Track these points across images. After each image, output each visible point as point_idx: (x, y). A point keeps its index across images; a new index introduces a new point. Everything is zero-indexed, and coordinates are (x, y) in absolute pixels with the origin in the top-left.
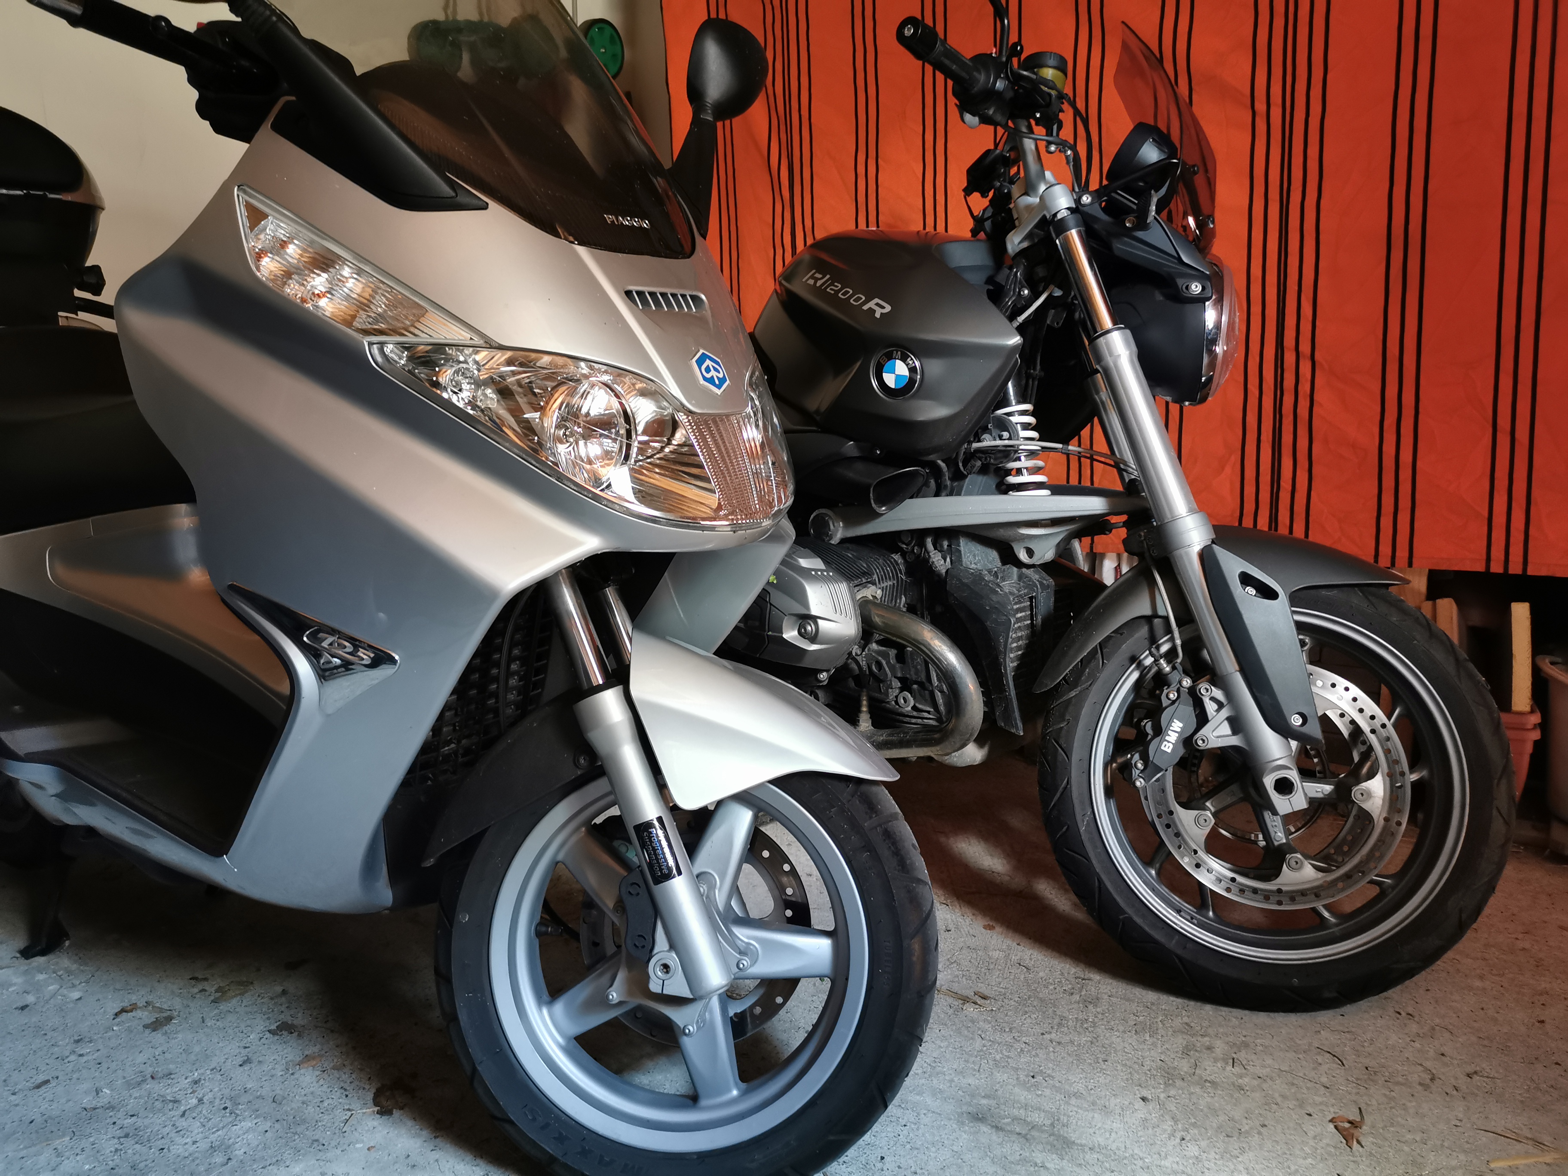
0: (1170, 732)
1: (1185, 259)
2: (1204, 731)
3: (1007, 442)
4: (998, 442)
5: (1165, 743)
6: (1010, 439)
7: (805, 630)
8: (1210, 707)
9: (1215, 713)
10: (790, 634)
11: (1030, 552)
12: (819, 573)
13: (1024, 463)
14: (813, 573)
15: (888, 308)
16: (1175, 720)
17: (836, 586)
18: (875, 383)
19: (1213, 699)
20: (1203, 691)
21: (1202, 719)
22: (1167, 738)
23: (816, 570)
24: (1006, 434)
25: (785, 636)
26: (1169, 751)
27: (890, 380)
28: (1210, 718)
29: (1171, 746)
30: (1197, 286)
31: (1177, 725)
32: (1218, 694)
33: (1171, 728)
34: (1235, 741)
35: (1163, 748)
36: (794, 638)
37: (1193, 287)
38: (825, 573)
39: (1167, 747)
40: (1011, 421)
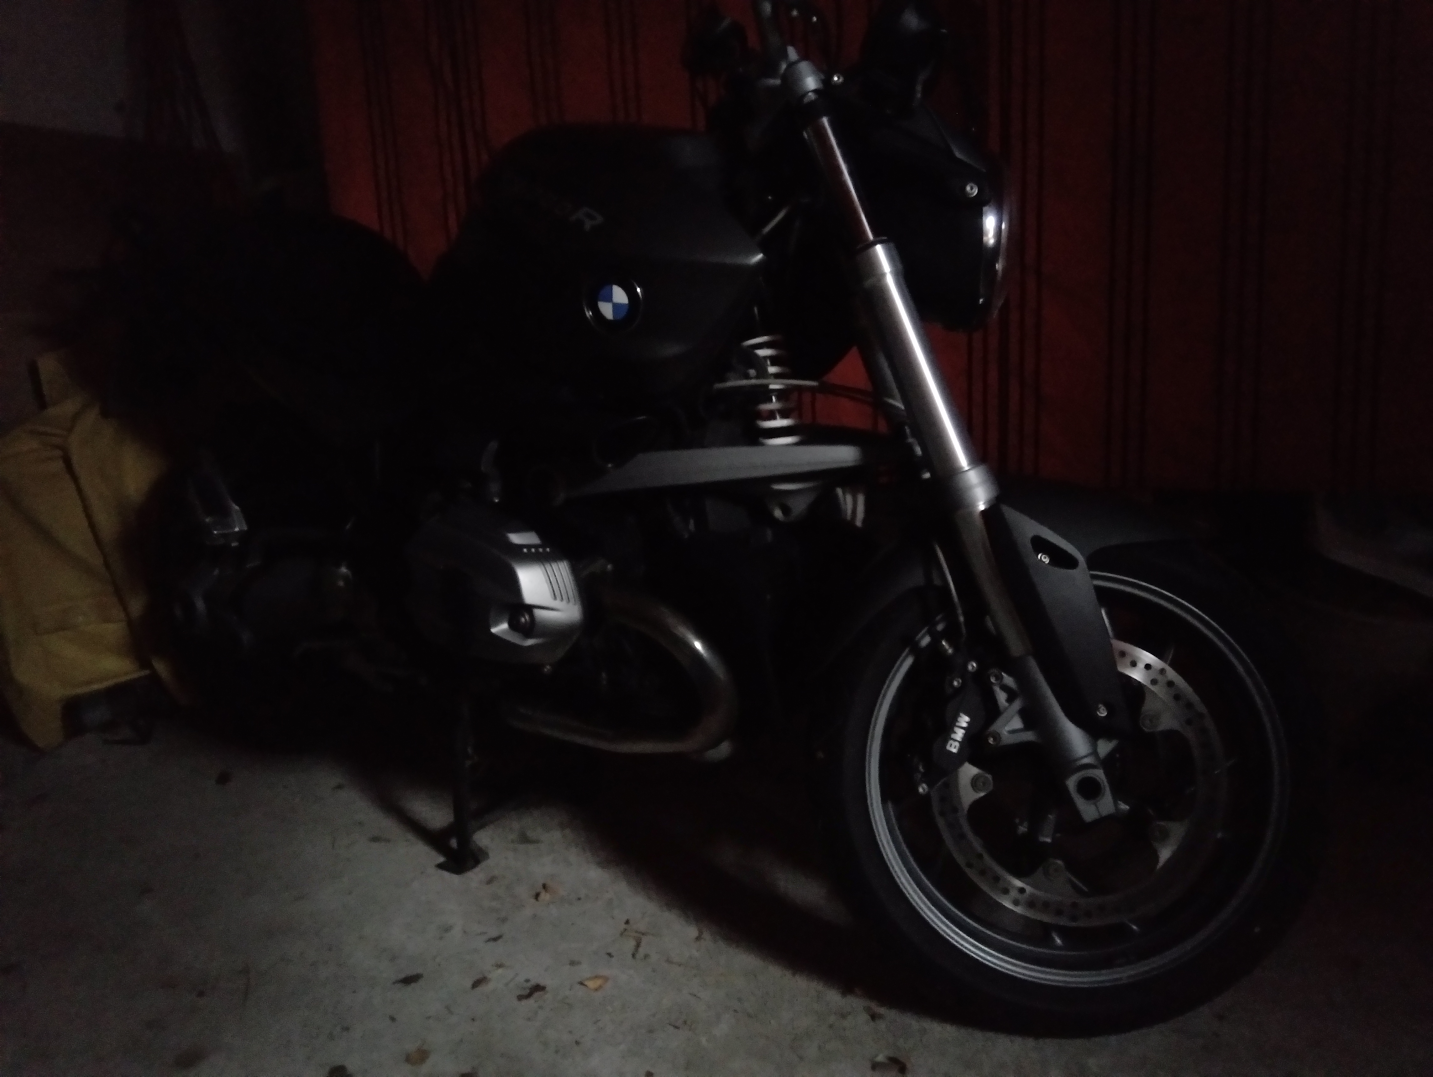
0: (956, 729)
1: (958, 154)
2: (996, 727)
3: (753, 382)
4: (744, 382)
5: (951, 742)
6: (757, 377)
7: (519, 621)
8: (1002, 697)
9: (1007, 704)
10: (501, 628)
11: (786, 510)
12: (533, 550)
13: (774, 404)
14: (525, 550)
15: (599, 219)
16: (961, 714)
17: (555, 566)
18: (589, 314)
19: (1005, 688)
20: (993, 680)
21: (993, 712)
22: (953, 736)
23: (529, 547)
24: (752, 372)
25: (494, 630)
26: (955, 751)
27: (607, 310)
28: (1001, 708)
29: (957, 744)
30: (972, 189)
31: (964, 720)
32: (1009, 680)
33: (957, 724)
34: (1029, 736)
35: (948, 748)
36: (503, 631)
37: (968, 188)
38: (541, 550)
39: (953, 746)
40: (756, 356)
